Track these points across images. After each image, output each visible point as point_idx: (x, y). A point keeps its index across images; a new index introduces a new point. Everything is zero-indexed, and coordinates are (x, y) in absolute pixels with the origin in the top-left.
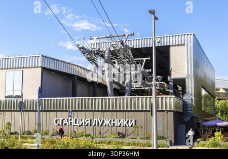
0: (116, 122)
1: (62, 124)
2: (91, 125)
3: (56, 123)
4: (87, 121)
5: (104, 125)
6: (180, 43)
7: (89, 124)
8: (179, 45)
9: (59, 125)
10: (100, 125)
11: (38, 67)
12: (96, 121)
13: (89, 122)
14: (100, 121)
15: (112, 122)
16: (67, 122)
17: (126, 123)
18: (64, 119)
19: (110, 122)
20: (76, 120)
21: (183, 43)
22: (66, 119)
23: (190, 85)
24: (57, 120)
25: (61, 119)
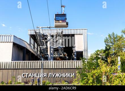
0: (63, 75)
1: (28, 77)
2: (47, 77)
3: (23, 76)
4: (45, 74)
5: (56, 77)
6: (80, 33)
7: (46, 77)
8: (79, 34)
9: (25, 77)
10: (53, 77)
11: (10, 42)
12: (50, 74)
13: (46, 75)
14: (53, 74)
15: (61, 75)
16: (31, 76)
17: (69, 75)
18: (29, 74)
19: (60, 75)
20: (37, 74)
21: (82, 33)
22: (30, 74)
23: (85, 55)
24: (24, 75)
25: (27, 74)
